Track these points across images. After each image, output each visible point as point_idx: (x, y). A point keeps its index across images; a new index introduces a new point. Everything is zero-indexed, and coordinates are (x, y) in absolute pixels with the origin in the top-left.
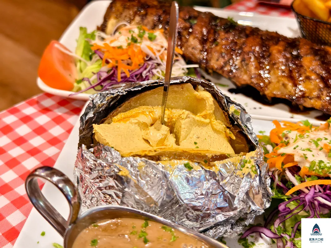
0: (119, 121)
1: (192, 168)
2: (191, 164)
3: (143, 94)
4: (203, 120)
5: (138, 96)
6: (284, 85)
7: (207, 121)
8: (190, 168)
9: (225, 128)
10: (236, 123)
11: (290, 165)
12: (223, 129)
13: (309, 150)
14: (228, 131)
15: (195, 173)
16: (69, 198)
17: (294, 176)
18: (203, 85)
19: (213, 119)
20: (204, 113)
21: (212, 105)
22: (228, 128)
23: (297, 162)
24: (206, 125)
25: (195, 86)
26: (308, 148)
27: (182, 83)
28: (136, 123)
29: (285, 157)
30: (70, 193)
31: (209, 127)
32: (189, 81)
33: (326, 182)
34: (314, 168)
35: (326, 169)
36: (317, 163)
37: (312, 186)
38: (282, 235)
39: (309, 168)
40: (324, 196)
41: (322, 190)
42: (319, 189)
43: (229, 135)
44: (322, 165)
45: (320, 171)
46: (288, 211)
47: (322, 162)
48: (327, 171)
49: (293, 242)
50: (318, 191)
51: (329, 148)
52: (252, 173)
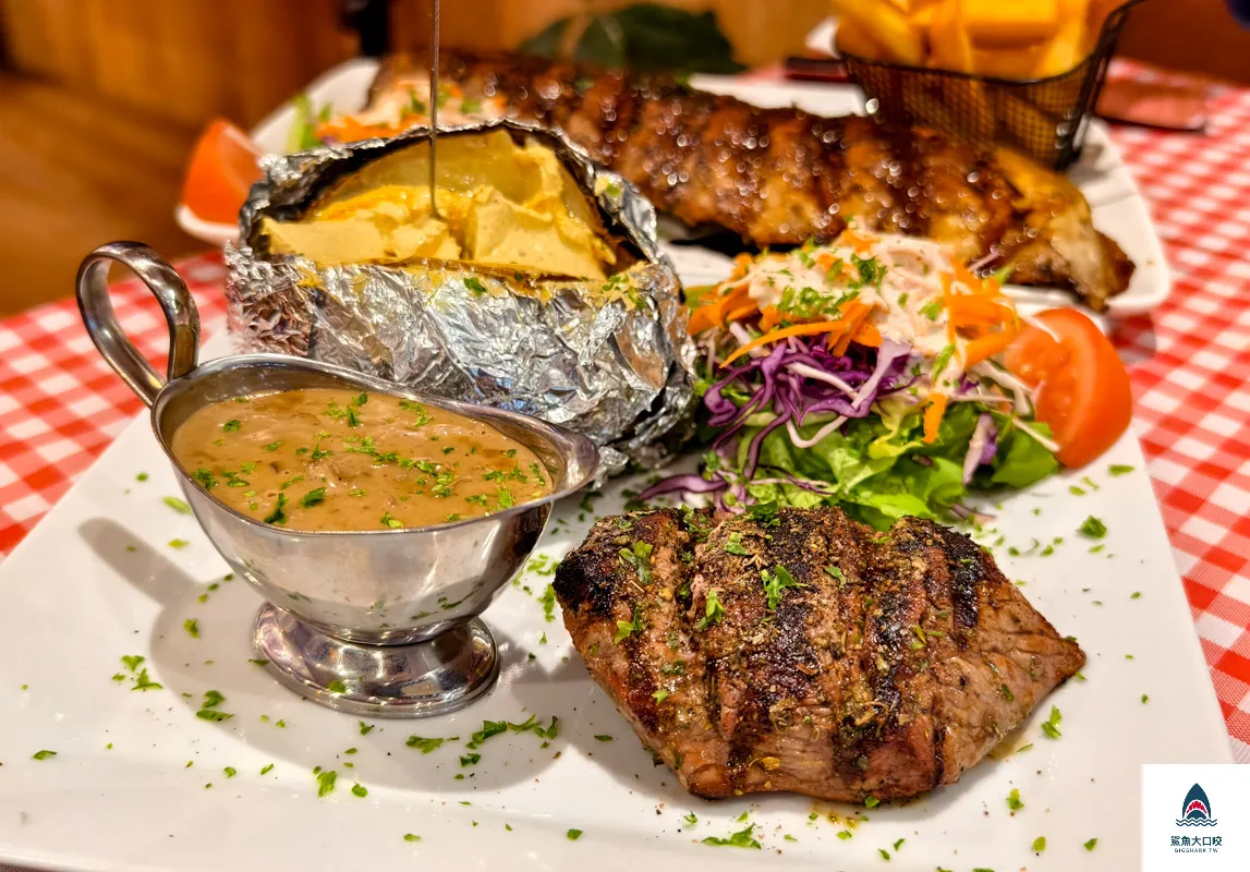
0: (332, 217)
1: (484, 290)
2: (482, 281)
3: (389, 158)
4: (533, 213)
5: (379, 162)
6: (797, 210)
7: (547, 217)
8: (479, 289)
9: (590, 237)
10: (615, 221)
11: (742, 311)
12: (587, 238)
13: (785, 272)
14: (598, 243)
15: (491, 302)
16: (171, 313)
17: (746, 329)
18: (537, 134)
19: (561, 214)
20: (537, 198)
21: (555, 177)
22: (600, 235)
23: (754, 301)
24: (546, 226)
25: (519, 138)
27: (485, 129)
28: (370, 219)
29: (733, 296)
30: (174, 305)
31: (553, 233)
32: (503, 125)
33: (813, 329)
34: (792, 305)
35: (817, 303)
36: (797, 294)
37: (779, 342)
38: (720, 472)
39: (779, 306)
40: (808, 359)
41: (804, 349)
42: (797, 346)
43: (601, 252)
44: (809, 295)
45: (804, 307)
46: (729, 411)
47: (810, 289)
48: (819, 307)
49: (747, 486)
50: (793, 350)
51: (832, 262)
52: (627, 301)
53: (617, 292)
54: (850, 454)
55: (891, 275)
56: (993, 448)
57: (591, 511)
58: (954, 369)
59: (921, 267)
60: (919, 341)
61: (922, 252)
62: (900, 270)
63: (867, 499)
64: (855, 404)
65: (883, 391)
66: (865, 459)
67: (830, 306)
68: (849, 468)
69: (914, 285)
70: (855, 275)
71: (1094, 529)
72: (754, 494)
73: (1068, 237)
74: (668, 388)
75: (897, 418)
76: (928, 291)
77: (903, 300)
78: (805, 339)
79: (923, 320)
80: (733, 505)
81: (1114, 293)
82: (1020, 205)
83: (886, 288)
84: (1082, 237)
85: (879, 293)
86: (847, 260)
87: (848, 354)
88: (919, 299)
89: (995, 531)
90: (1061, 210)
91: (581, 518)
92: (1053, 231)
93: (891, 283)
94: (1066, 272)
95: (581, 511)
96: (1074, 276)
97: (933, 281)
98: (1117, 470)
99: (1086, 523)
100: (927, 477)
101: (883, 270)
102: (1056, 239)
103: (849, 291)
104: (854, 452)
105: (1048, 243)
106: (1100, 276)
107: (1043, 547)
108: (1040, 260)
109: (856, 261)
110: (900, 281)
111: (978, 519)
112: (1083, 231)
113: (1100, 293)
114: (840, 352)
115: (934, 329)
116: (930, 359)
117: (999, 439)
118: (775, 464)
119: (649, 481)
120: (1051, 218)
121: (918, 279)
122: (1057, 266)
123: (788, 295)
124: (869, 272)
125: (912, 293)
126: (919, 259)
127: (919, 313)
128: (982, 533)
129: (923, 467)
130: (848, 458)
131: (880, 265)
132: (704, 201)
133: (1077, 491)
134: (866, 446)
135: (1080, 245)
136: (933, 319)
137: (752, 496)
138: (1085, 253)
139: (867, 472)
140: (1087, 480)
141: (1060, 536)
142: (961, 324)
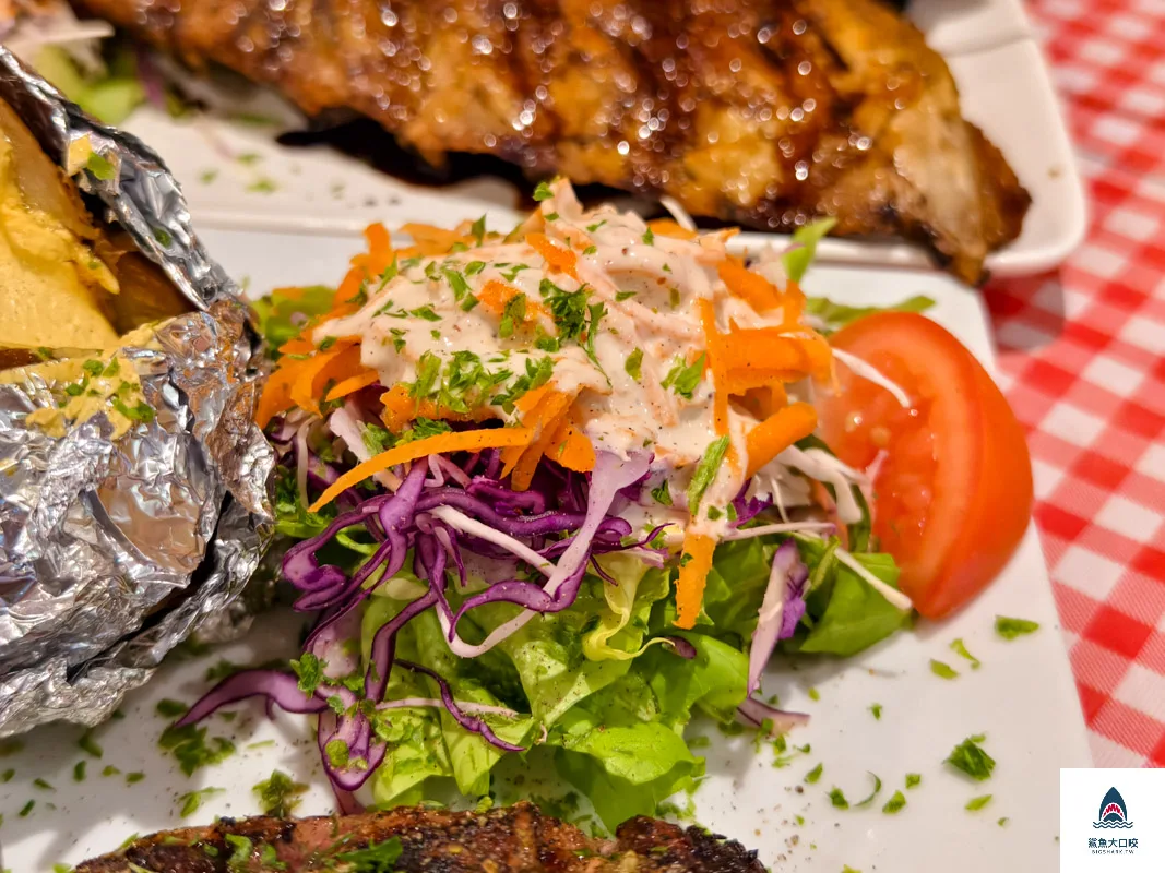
6: (481, 97)
9: (68, 246)
10: (112, 216)
11: (351, 385)
12: (62, 249)
13: (428, 314)
22: (86, 242)
23: (372, 370)
26: (424, 308)
29: (336, 354)
33: (472, 441)
34: (435, 388)
35: (480, 386)
36: (445, 362)
37: (414, 463)
38: (323, 691)
39: (414, 389)
40: (465, 500)
41: (459, 476)
42: (444, 472)
43: (91, 272)
44: (468, 370)
45: (456, 393)
46: (333, 584)
47: (469, 356)
48: (484, 395)
49: (370, 718)
50: (439, 480)
51: (504, 298)
52: (115, 418)
53: (93, 400)
54: (550, 653)
55: (614, 316)
56: (800, 604)
57: (97, 754)
58: (726, 483)
59: (667, 296)
60: (665, 440)
61: (666, 267)
62: (629, 304)
63: (581, 738)
64: (550, 588)
65: (604, 544)
66: (577, 662)
67: (503, 392)
68: (551, 680)
69: (651, 332)
70: (547, 323)
71: (971, 762)
72: (383, 736)
73: (922, 148)
74: (219, 542)
75: (630, 587)
76: (678, 340)
77: (633, 364)
78: (459, 458)
79: (670, 397)
80: (343, 766)
81: (996, 246)
82: (842, 84)
83: (603, 344)
84: (945, 145)
85: (592, 356)
86: (533, 295)
87: (536, 485)
88: (664, 356)
89: (807, 749)
90: (910, 96)
91: (79, 773)
92: (897, 140)
93: (613, 331)
94: (919, 215)
95: (82, 756)
96: (934, 224)
97: (687, 319)
98: (1009, 628)
99: (960, 749)
100: (689, 675)
101: (598, 312)
102: (901, 156)
103: (537, 356)
104: (558, 647)
105: (889, 162)
106: (975, 218)
107: (887, 795)
108: (877, 196)
109: (551, 294)
110: (627, 326)
111: (778, 722)
112: (947, 134)
113: (974, 249)
114: (523, 481)
115: (690, 413)
116: (686, 472)
117: (808, 586)
118: (425, 664)
119: (211, 674)
120: (893, 112)
121: (662, 319)
122: (903, 205)
123: (427, 365)
124: (573, 318)
125: (650, 348)
126: (662, 281)
127: (664, 385)
128: (784, 755)
129: (679, 660)
130: (548, 662)
131: (593, 301)
132: (328, 75)
133: (942, 670)
134: (579, 637)
135: (942, 162)
136: (689, 395)
137: (379, 740)
138: (950, 176)
139: (581, 689)
140: (958, 645)
141: (914, 770)
142: (740, 390)
